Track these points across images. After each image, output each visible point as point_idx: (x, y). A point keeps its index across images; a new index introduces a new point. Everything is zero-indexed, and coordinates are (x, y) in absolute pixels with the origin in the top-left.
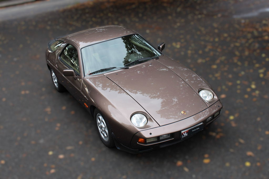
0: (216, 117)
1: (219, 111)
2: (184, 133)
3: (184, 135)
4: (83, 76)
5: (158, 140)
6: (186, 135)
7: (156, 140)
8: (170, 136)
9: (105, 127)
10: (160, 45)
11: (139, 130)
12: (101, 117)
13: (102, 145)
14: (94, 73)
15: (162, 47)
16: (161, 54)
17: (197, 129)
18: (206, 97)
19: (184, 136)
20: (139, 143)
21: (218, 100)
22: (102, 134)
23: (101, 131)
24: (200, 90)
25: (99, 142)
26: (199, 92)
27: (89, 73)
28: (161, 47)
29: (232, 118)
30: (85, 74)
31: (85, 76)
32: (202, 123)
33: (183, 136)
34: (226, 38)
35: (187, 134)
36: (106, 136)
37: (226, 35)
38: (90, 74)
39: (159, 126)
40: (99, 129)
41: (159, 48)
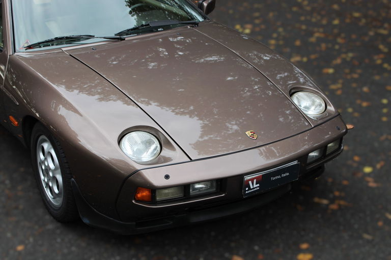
0: (330, 155)
1: (339, 140)
2: (250, 182)
3: (252, 187)
4: (10, 52)
5: (185, 196)
6: (254, 186)
7: (180, 195)
8: (217, 189)
9: (56, 169)
10: (203, 1)
11: (138, 167)
12: (46, 146)
13: (48, 217)
14: (38, 45)
15: (209, 5)
16: (204, 17)
17: (283, 175)
18: (307, 108)
19: (250, 189)
20: (136, 201)
21: (337, 116)
22: (49, 190)
23: (46, 180)
24: (293, 91)
25: (41, 211)
26: (291, 95)
27: (26, 45)
28: (205, 4)
29: (368, 170)
30: (17, 48)
31: (15, 51)
32: (295, 163)
33: (247, 189)
34: (358, 19)
35: (258, 185)
36: (56, 191)
37: (357, 15)
38: (30, 47)
39: (190, 160)
40: (42, 177)
41: (201, 6)
